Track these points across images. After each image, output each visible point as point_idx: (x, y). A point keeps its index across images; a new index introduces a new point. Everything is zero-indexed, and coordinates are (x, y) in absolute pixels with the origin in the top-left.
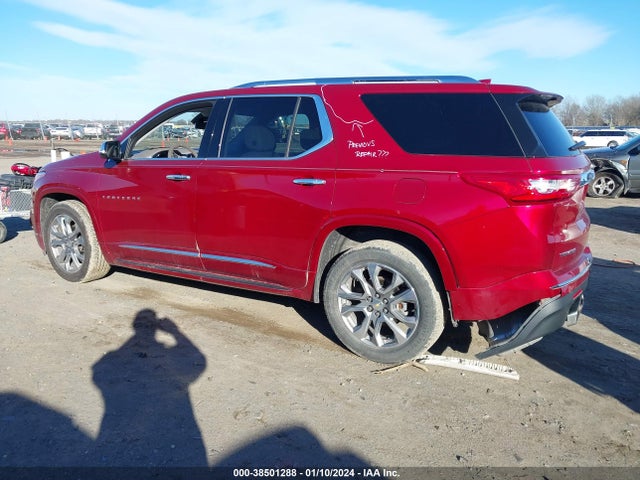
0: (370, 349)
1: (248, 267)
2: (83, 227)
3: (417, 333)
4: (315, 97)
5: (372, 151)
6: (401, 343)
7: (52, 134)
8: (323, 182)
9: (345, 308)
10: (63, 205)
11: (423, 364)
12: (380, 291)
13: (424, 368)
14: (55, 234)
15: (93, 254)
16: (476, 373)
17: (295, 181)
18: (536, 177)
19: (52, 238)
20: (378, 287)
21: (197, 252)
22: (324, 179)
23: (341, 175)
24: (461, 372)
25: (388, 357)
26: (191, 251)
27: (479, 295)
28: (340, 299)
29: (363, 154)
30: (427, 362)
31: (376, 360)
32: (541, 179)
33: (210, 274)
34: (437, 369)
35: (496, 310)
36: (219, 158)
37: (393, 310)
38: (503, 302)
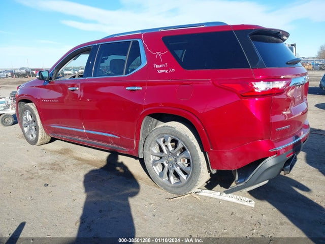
0: (168, 186)
1: (107, 137)
2: (35, 117)
3: (191, 177)
4: (139, 40)
5: (166, 70)
6: (183, 183)
7: (65, 73)
8: (140, 88)
9: (154, 161)
10: (27, 105)
11: (198, 195)
12: (172, 152)
13: (198, 197)
14: (25, 121)
15: (40, 130)
16: (228, 202)
17: (127, 88)
18: (258, 80)
19: (24, 122)
20: (171, 149)
21: (83, 129)
22: (140, 86)
23: (149, 84)
24: (220, 201)
25: (177, 190)
26: (81, 129)
27: (225, 154)
28: (152, 156)
29: (161, 71)
30: (200, 194)
31: (171, 192)
32: (262, 81)
33: (91, 141)
34: (205, 198)
35: (236, 165)
36: (92, 77)
37: (179, 162)
38: (240, 159)
